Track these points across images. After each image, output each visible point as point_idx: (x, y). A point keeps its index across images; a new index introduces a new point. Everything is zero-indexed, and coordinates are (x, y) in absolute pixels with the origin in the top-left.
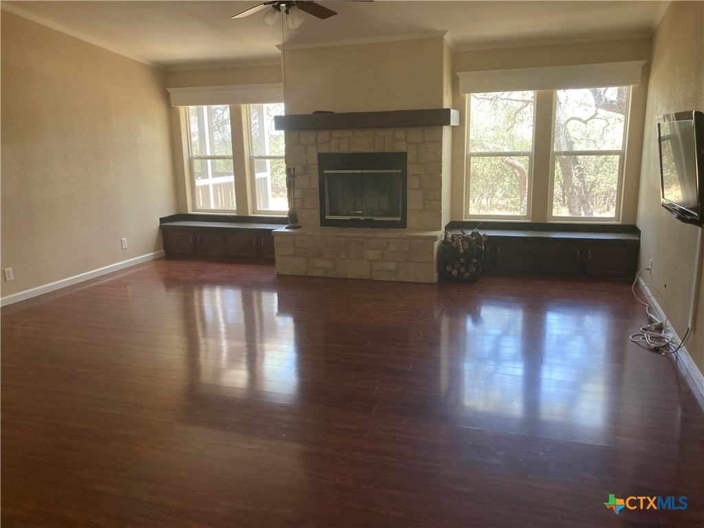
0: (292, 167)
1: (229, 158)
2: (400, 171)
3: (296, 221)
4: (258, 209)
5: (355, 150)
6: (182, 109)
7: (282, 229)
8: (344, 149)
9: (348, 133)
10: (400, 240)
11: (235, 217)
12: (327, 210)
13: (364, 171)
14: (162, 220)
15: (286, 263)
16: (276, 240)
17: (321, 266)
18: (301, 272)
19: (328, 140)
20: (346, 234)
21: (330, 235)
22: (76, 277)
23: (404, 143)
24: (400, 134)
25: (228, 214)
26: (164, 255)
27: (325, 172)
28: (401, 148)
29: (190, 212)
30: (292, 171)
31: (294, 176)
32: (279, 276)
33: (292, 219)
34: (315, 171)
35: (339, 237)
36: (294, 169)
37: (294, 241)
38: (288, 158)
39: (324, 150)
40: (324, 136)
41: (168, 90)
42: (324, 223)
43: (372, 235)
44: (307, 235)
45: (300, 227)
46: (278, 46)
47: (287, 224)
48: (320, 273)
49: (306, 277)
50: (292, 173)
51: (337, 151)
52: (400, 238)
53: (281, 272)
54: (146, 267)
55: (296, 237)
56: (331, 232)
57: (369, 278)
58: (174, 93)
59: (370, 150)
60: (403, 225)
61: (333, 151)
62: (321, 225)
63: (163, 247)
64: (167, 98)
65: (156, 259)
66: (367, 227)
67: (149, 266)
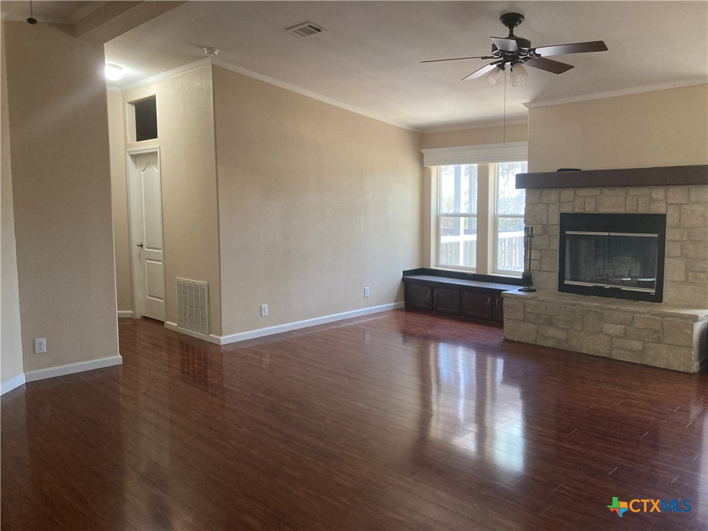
0: (530, 227)
1: (473, 216)
2: (656, 236)
3: (531, 284)
4: (499, 268)
5: (603, 210)
6: (434, 169)
7: (514, 290)
8: (590, 209)
9: (596, 192)
10: (647, 316)
11: (474, 275)
12: (567, 275)
13: (611, 234)
14: (405, 273)
15: (515, 328)
16: (505, 302)
17: (553, 336)
18: (530, 340)
19: (572, 199)
20: (584, 303)
21: (565, 302)
22: (320, 318)
23: (663, 204)
24: (658, 193)
25: (467, 272)
26: (404, 306)
27: (567, 233)
28: (659, 208)
29: (433, 267)
30: (530, 230)
31: (531, 236)
32: (506, 340)
33: (526, 281)
34: (556, 231)
35: (575, 305)
36: (532, 228)
37: (524, 306)
38: (527, 217)
39: (567, 209)
40: (568, 194)
41: (423, 151)
42: (563, 288)
43: (614, 307)
44: (539, 300)
45: (535, 291)
46: (525, 104)
47: (521, 285)
48: (550, 344)
49: (535, 346)
50: (530, 233)
51: (581, 211)
52: (648, 313)
53: (510, 337)
54: (384, 316)
55: (526, 301)
56: (568, 298)
57: (607, 356)
58: (428, 154)
59: (621, 210)
60: (658, 298)
61: (577, 210)
62: (559, 291)
63: (403, 299)
64: (421, 158)
65: (396, 310)
66: (611, 297)
67: (387, 316)
